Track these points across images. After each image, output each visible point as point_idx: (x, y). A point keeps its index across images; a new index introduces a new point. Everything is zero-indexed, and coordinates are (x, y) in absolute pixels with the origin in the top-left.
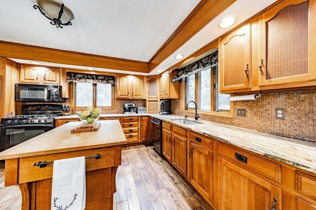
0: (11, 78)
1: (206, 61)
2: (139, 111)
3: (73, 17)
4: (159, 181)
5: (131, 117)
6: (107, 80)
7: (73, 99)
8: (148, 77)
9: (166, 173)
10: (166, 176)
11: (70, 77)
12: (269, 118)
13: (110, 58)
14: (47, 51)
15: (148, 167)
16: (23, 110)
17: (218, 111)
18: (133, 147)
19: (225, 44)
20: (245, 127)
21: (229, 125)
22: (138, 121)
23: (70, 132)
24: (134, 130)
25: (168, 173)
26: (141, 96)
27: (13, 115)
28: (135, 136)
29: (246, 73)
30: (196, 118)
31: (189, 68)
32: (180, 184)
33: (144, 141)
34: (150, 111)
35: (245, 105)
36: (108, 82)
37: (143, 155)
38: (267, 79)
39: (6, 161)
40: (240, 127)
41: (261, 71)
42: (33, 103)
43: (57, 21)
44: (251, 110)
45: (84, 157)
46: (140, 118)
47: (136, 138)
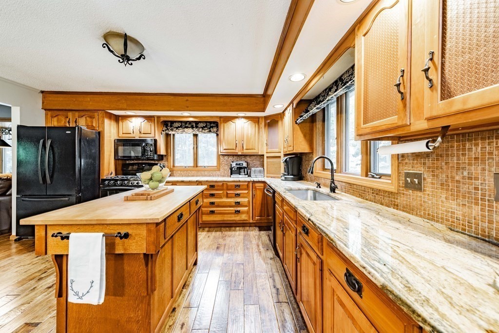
0: (110, 133)
1: (349, 76)
2: (252, 175)
3: (143, 49)
4: (255, 290)
5: (237, 182)
6: (210, 128)
7: (170, 155)
8: (266, 118)
9: (271, 280)
10: (268, 284)
11: (166, 127)
12: (476, 199)
13: (208, 96)
14: (139, 97)
15: (248, 264)
16: (122, 170)
17: (373, 177)
18: (241, 228)
19: (364, 35)
20: (421, 216)
21: (389, 207)
22: (248, 188)
23: (123, 199)
24: (243, 203)
25: (274, 280)
26: (255, 149)
27: (113, 176)
28: (243, 213)
29: (399, 92)
30: (333, 190)
31: (324, 95)
32: (286, 304)
33: (258, 222)
34: (269, 174)
35: (421, 164)
36: (210, 131)
37: (248, 244)
38: (442, 98)
39: (35, 226)
40: (409, 213)
41: (430, 80)
42: (133, 162)
43: (125, 58)
44: (433, 176)
45: (102, 234)
46: (251, 184)
47: (245, 215)
